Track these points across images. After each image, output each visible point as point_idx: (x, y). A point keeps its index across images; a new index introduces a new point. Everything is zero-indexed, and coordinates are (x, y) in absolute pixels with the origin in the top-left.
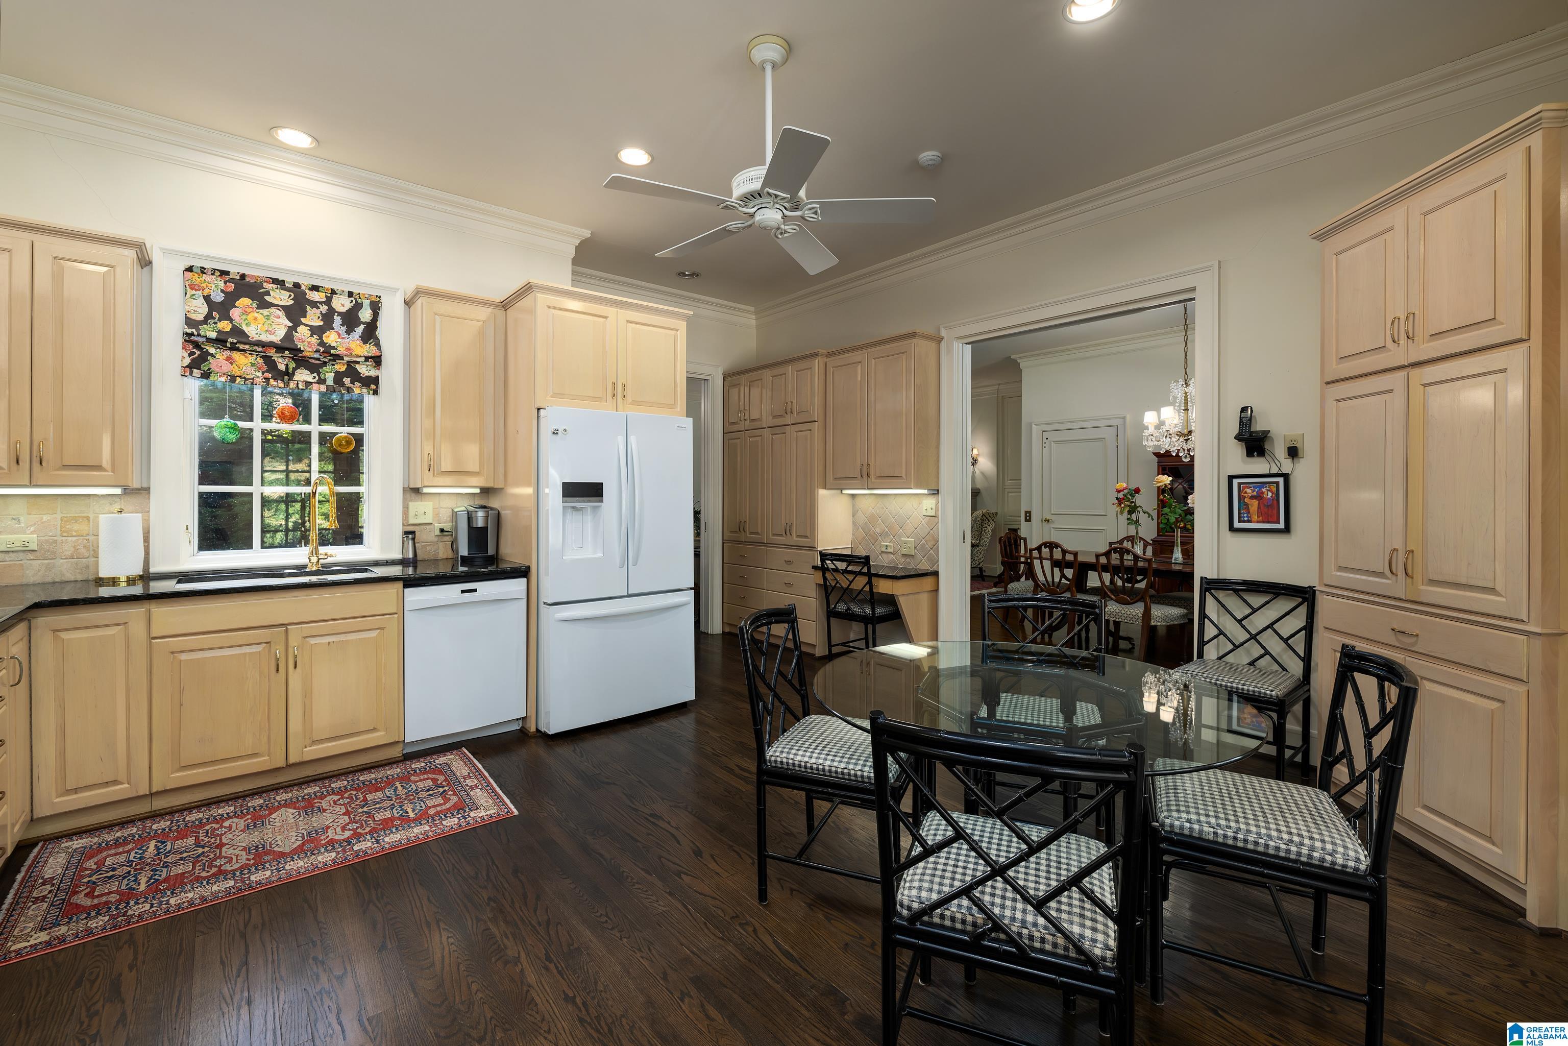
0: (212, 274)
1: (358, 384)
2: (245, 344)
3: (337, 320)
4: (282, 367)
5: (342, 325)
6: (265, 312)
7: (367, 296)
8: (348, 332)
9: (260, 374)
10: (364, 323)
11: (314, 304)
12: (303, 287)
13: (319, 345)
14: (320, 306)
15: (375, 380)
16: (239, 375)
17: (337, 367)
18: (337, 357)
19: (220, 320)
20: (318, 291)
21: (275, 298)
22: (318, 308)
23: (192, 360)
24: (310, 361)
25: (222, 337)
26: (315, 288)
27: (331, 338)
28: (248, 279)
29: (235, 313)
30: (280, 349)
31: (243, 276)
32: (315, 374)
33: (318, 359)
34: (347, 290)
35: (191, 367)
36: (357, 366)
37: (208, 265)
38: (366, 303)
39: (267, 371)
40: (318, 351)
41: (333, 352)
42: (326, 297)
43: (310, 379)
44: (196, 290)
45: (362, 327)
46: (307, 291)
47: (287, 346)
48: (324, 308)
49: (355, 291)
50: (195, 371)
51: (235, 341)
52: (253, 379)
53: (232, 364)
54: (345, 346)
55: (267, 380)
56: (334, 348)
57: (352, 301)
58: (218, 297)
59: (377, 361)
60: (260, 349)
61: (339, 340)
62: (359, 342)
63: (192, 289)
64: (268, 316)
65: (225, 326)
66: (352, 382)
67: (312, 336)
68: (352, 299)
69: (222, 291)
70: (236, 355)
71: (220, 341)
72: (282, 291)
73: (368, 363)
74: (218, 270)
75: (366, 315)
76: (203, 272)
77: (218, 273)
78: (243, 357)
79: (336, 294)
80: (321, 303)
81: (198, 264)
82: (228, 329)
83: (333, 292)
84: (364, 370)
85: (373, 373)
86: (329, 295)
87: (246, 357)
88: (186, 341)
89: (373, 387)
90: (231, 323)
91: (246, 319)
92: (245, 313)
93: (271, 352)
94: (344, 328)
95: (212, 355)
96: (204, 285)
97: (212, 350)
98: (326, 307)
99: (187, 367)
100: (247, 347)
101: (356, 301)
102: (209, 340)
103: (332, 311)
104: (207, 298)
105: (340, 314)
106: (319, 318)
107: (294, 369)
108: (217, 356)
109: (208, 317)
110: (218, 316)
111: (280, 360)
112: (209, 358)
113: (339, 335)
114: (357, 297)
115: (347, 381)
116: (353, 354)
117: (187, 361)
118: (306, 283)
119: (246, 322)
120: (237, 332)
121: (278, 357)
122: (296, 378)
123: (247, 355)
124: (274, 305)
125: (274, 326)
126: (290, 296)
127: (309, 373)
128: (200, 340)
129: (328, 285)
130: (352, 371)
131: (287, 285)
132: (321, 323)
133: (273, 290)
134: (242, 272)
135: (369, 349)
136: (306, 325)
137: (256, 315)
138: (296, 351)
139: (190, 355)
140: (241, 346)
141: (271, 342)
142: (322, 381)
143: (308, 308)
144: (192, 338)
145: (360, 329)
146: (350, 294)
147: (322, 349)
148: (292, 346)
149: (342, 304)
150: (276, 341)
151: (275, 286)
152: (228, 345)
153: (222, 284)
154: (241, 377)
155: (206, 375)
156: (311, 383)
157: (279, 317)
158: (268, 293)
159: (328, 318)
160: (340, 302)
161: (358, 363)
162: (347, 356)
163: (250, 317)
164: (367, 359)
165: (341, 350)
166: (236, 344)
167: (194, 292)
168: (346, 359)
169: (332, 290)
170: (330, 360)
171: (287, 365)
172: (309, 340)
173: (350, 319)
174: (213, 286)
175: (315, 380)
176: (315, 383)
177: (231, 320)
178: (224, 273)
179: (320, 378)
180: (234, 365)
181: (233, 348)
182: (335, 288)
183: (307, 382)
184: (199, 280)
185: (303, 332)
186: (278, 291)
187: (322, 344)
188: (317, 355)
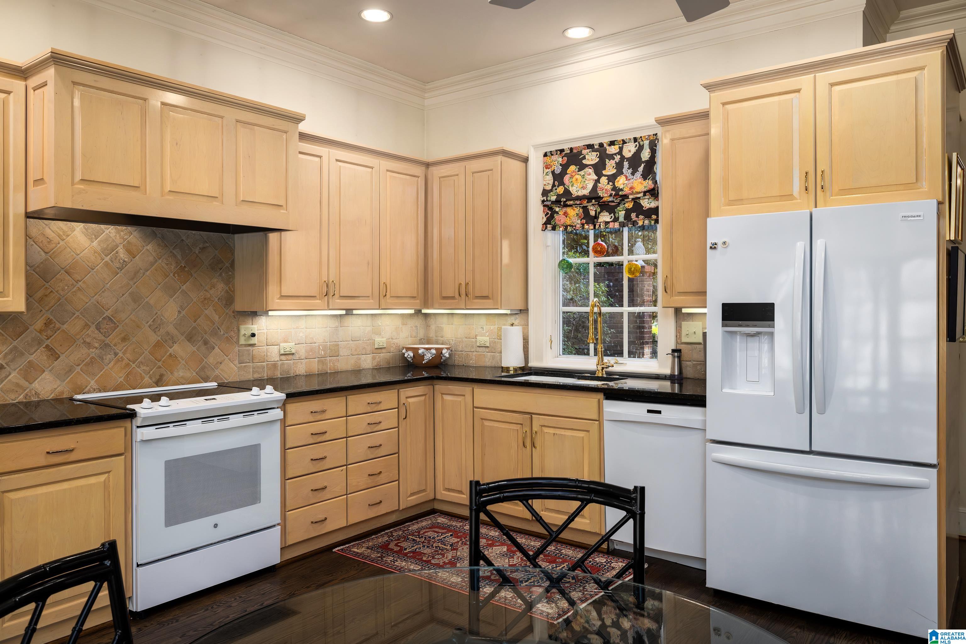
0: (557, 154)
1: (641, 217)
2: (571, 200)
3: (626, 164)
4: (592, 213)
5: (629, 168)
6: (582, 173)
7: (647, 137)
8: (633, 174)
9: (579, 222)
10: (643, 162)
11: (611, 157)
12: (605, 145)
13: (612, 190)
14: (615, 157)
15: (655, 211)
16: (569, 224)
17: (626, 205)
18: (625, 197)
19: (558, 187)
20: (614, 145)
21: (588, 160)
22: (614, 159)
23: (547, 219)
24: (610, 204)
25: (558, 199)
26: (612, 143)
27: (621, 182)
28: (575, 151)
29: (566, 179)
30: (589, 199)
31: (571, 149)
32: (612, 215)
33: (613, 202)
34: (632, 137)
35: (546, 224)
36: (642, 202)
37: (553, 149)
38: (646, 143)
39: (583, 219)
40: (611, 195)
41: (620, 193)
42: (620, 147)
43: (608, 219)
44: (549, 168)
45: (643, 165)
46: (608, 147)
47: (594, 196)
48: (618, 158)
49: (638, 136)
50: (549, 226)
51: (565, 200)
52: (575, 226)
53: (566, 217)
54: (629, 186)
55: (583, 225)
56: (622, 190)
57: (636, 145)
58: (558, 170)
59: (654, 193)
60: (578, 202)
61: (626, 182)
62: (641, 180)
63: (546, 168)
64: (584, 175)
65: (561, 190)
66: (637, 216)
67: (608, 184)
68: (637, 143)
69: (561, 165)
70: (569, 210)
71: (557, 202)
72: (593, 153)
73: (646, 197)
74: (558, 150)
75: (646, 155)
76: (552, 155)
77: (559, 152)
78: (572, 210)
79: (626, 143)
80: (615, 154)
81: (548, 150)
82: (562, 192)
83: (624, 142)
84: (647, 203)
85: (653, 205)
86: (621, 146)
87: (574, 210)
88: (543, 206)
89: (654, 217)
90: (564, 187)
91: (572, 182)
92: (572, 177)
93: (585, 203)
94: (630, 171)
95: (557, 213)
96: (552, 164)
97: (557, 209)
98: (619, 157)
99: (544, 224)
100: (572, 202)
101: (639, 144)
102: (553, 202)
103: (623, 158)
104: (553, 172)
105: (628, 159)
106: (613, 167)
107: (599, 213)
108: (560, 213)
109: (554, 185)
110: (557, 184)
111: (592, 208)
112: (555, 215)
113: (626, 177)
114: (640, 140)
115: (633, 215)
116: (634, 191)
117: (545, 219)
118: (606, 141)
119: (572, 183)
120: (567, 193)
121: (591, 206)
122: (599, 221)
123: (574, 208)
124: (587, 166)
125: (587, 182)
126: (597, 155)
127: (608, 214)
128: (549, 203)
129: (619, 138)
130: (637, 208)
131: (596, 147)
132: (615, 171)
133: (587, 154)
134: (570, 147)
135: (649, 184)
136: (605, 176)
137: (577, 176)
138: (598, 198)
139: (546, 216)
140: (569, 203)
141: (584, 195)
142: (616, 220)
143: (607, 160)
144: (545, 203)
145: (641, 169)
146: (635, 140)
147: (614, 193)
148: (596, 196)
149: (629, 150)
150: (586, 194)
151: (588, 150)
152: (562, 203)
153: (560, 159)
154: (570, 226)
155: (554, 228)
156: (608, 222)
157: (590, 174)
158: (584, 158)
159: (619, 166)
160: (628, 149)
161: (639, 198)
162: (631, 194)
163: (574, 179)
164: (645, 193)
165: (626, 191)
166: (566, 201)
167: (548, 170)
168: (631, 197)
169: (623, 140)
170: (621, 201)
171: (596, 211)
172: (606, 187)
173: (635, 161)
174: (556, 162)
175: (611, 220)
176: (611, 222)
177: (563, 184)
178: (562, 151)
179: (615, 216)
180: (568, 217)
181: (566, 206)
182: (624, 138)
183: (606, 222)
184: (550, 161)
185: (604, 180)
186: (590, 154)
187: (614, 188)
188: (611, 199)
